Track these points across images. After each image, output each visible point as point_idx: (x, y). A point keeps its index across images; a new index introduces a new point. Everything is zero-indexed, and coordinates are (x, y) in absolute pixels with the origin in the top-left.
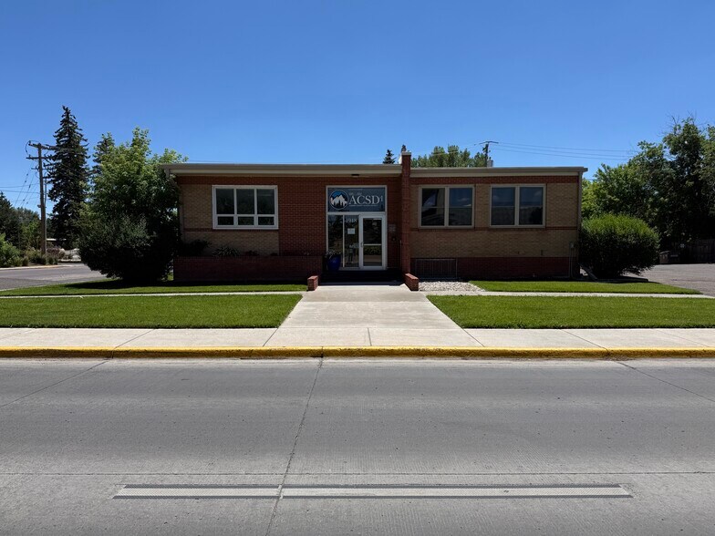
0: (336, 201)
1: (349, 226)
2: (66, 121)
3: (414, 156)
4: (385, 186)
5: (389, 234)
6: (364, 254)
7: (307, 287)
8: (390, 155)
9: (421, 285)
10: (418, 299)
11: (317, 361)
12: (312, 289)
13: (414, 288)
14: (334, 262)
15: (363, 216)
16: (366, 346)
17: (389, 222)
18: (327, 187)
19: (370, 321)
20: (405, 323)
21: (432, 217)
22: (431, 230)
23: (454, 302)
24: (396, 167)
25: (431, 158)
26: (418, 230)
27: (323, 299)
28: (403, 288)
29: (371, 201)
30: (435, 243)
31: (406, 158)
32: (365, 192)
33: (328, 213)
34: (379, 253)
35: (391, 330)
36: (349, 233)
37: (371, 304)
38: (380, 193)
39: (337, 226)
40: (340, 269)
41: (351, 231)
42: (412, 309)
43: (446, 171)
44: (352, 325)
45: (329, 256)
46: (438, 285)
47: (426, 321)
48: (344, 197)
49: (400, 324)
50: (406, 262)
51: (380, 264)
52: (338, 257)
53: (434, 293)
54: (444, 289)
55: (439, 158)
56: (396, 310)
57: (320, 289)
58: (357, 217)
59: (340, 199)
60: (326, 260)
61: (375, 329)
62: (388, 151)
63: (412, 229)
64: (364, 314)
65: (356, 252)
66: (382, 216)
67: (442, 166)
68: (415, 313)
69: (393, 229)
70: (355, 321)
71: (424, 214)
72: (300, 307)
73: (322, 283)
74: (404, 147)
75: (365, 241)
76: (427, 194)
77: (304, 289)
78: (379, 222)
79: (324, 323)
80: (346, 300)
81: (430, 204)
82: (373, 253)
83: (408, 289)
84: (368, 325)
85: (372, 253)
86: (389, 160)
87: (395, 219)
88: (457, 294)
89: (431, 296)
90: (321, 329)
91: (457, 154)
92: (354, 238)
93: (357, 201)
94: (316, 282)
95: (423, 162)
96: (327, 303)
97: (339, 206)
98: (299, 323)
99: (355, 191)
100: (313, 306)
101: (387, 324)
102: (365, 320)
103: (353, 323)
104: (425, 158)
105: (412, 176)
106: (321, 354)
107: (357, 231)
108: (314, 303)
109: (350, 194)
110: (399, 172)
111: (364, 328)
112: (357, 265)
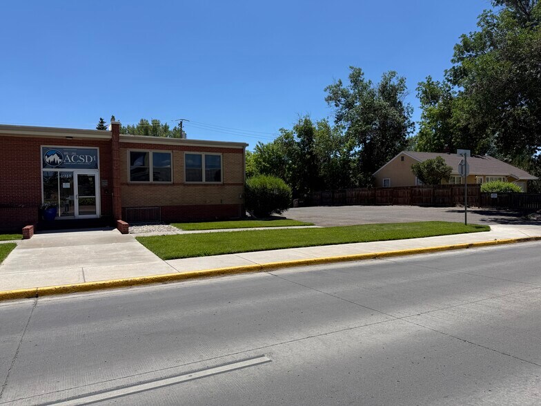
0: (51, 159)
1: (64, 180)
3: (124, 125)
4: (98, 148)
5: (102, 188)
6: (80, 204)
7: (22, 236)
8: (102, 122)
9: (130, 229)
10: (128, 240)
11: (32, 301)
12: (27, 237)
13: (125, 231)
14: (50, 212)
15: (77, 172)
16: (81, 283)
17: (102, 178)
18: (42, 146)
19: (85, 262)
20: (116, 261)
21: (139, 174)
22: (139, 185)
23: (158, 241)
24: (107, 133)
25: (138, 127)
26: (128, 184)
27: (39, 246)
28: (116, 232)
29: (84, 159)
30: (144, 195)
31: (116, 127)
32: (79, 152)
33: (43, 170)
34: (93, 203)
35: (103, 267)
36: (64, 187)
37: (86, 248)
38: (93, 153)
39: (52, 183)
40: (56, 218)
41: (66, 185)
42: (123, 249)
43: (150, 139)
44: (67, 267)
45: (44, 207)
46: (145, 228)
47: (134, 257)
48: (58, 155)
49: (112, 261)
50: (118, 210)
51: (95, 213)
52: (55, 208)
53: (142, 235)
54: (150, 231)
55: (145, 128)
56: (107, 251)
57: (35, 237)
58: (72, 172)
59: (56, 158)
60: (42, 211)
61: (88, 268)
62: (101, 119)
63: (122, 184)
64: (78, 256)
65: (72, 203)
66: (96, 173)
67: (147, 134)
68: (125, 252)
69: (106, 184)
70: (70, 263)
71: (132, 172)
72: (14, 255)
73: (38, 231)
74: (113, 118)
75: (80, 194)
76: (134, 157)
77: (19, 238)
78: (93, 177)
79: (40, 267)
80: (62, 245)
81: (138, 163)
82: (89, 204)
83: (120, 233)
84: (82, 266)
85: (87, 204)
86: (102, 127)
87: (107, 174)
88: (160, 234)
89: (139, 237)
90: (37, 272)
91: (159, 126)
92: (70, 191)
93: (71, 160)
94: (32, 231)
95: (132, 131)
96: (42, 249)
97: (54, 164)
98: (13, 269)
99: (70, 151)
100: (28, 252)
101: (100, 263)
102: (79, 262)
103: (68, 264)
104: (134, 127)
105: (120, 141)
106: (36, 294)
107: (72, 185)
108: (30, 250)
109: (65, 153)
110: (110, 137)
111: (78, 268)
112: (73, 214)
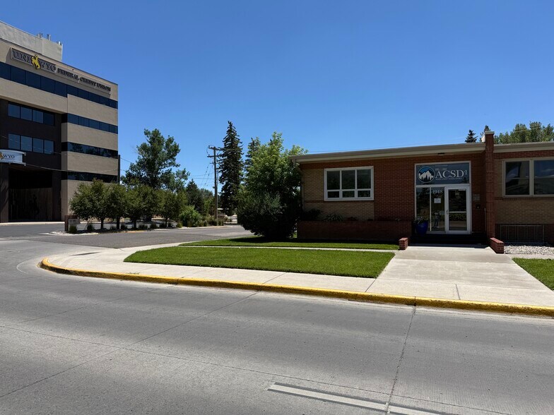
0: (424, 176)
1: (434, 196)
2: (230, 131)
3: (497, 134)
4: (469, 162)
5: (473, 203)
6: (450, 220)
7: (398, 247)
8: (471, 134)
9: (507, 248)
10: (504, 260)
11: (410, 308)
12: (403, 248)
13: (499, 250)
14: (422, 226)
15: (448, 188)
16: (455, 300)
17: (473, 193)
18: (416, 165)
19: (458, 278)
20: (491, 282)
21: (516, 187)
22: (515, 199)
23: (541, 266)
24: (478, 145)
25: (512, 134)
26: (502, 199)
27: (414, 258)
28: (489, 251)
29: (455, 174)
30: (519, 210)
31: (490, 137)
32: (449, 167)
33: (417, 186)
34: (463, 218)
35: (479, 287)
36: (435, 202)
37: (457, 264)
38: (465, 167)
39: (424, 197)
40: (428, 232)
41: (438, 201)
42: (499, 270)
43: (529, 146)
44: (441, 281)
45: (417, 221)
46: (524, 248)
47: (513, 281)
48: (431, 172)
49: (488, 282)
50: (491, 227)
51: (465, 229)
52: (426, 223)
53: (520, 256)
54: (531, 253)
55: (521, 134)
56: (482, 270)
57: (410, 249)
58: (443, 189)
59: (428, 174)
60: (415, 226)
61: (462, 286)
62: (470, 131)
63: (497, 198)
64: (451, 272)
66: (467, 188)
67: (523, 141)
68: (501, 274)
69: (477, 198)
70: (443, 277)
71: (508, 184)
72: (393, 263)
73: (412, 243)
74: (487, 127)
75: (451, 209)
76: (510, 167)
77: (396, 248)
78: (463, 193)
79: (415, 278)
80: (435, 259)
81: (513, 175)
82: (457, 219)
83: (493, 252)
84: (456, 282)
86: (471, 139)
87: (479, 188)
88: (545, 257)
89: (517, 259)
90: (413, 282)
91: (539, 129)
92: (441, 206)
93: (442, 176)
94: (406, 243)
95: (505, 139)
96: (416, 260)
97: (426, 181)
98: (393, 276)
99: (441, 167)
100: (404, 262)
101: (474, 282)
102: (452, 277)
103: (442, 278)
104: (507, 135)
105: (495, 152)
106: (414, 303)
108: (405, 260)
109: (437, 169)
110: (483, 149)
111: (452, 284)
112: (443, 229)
